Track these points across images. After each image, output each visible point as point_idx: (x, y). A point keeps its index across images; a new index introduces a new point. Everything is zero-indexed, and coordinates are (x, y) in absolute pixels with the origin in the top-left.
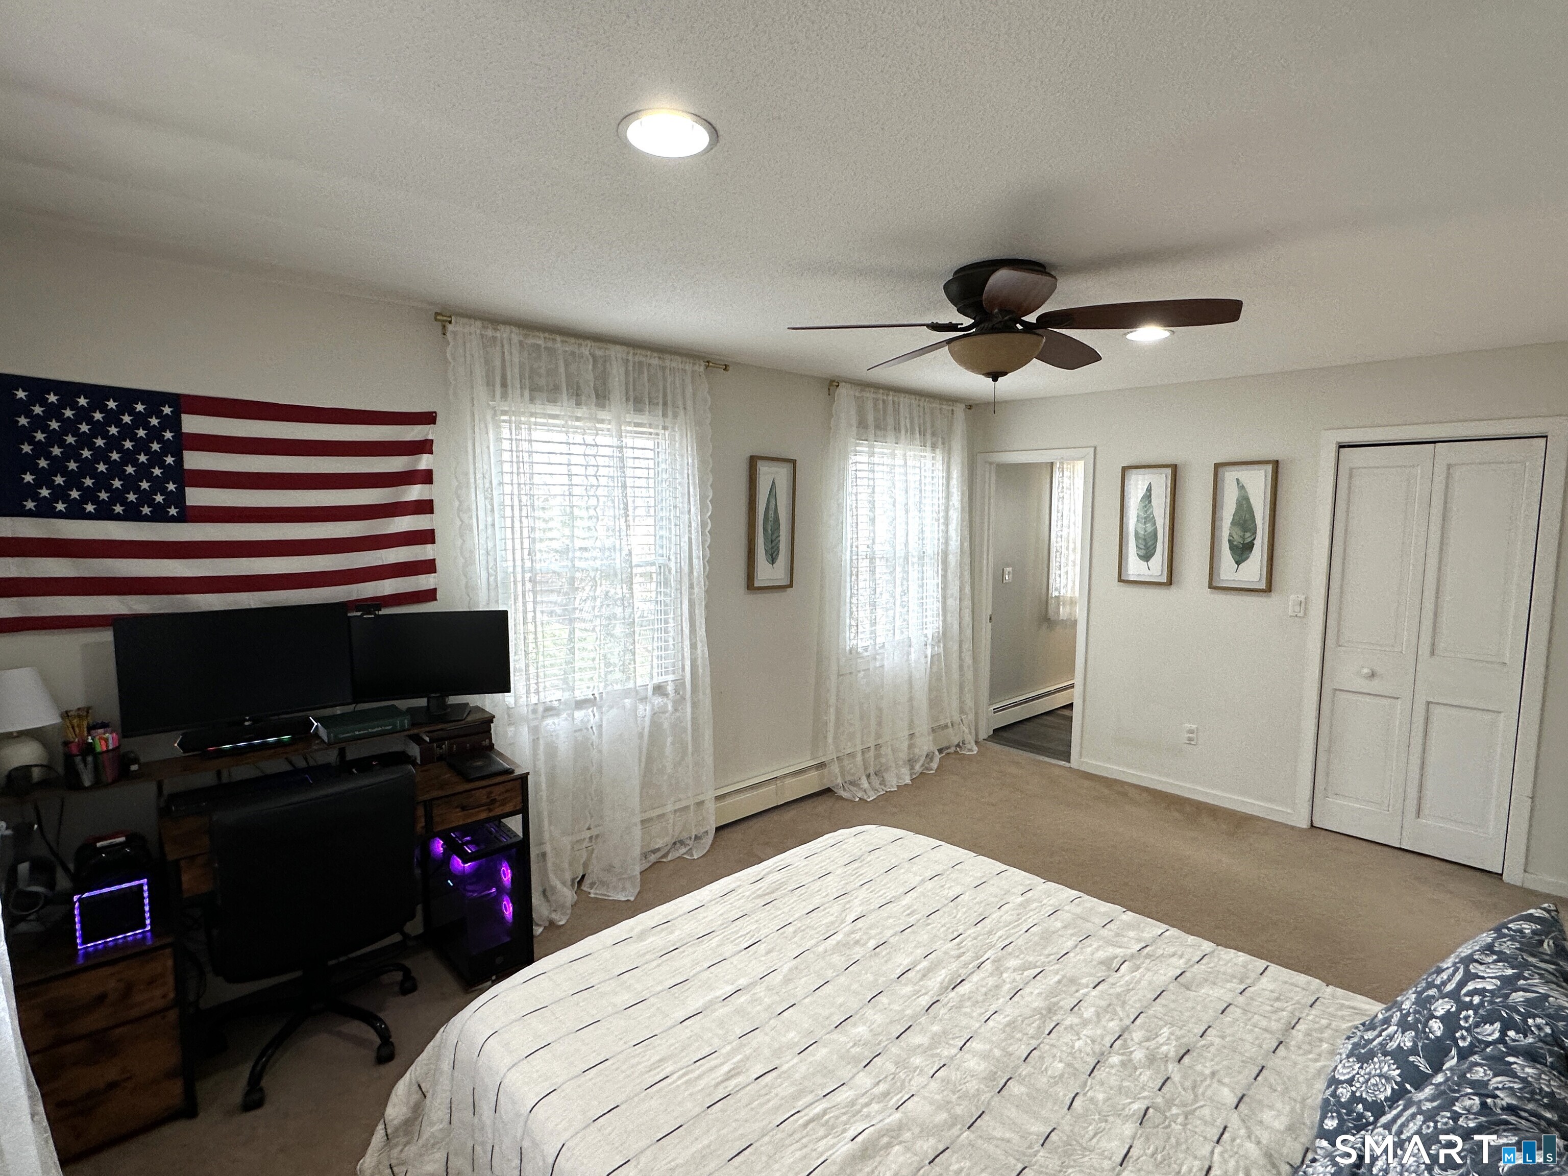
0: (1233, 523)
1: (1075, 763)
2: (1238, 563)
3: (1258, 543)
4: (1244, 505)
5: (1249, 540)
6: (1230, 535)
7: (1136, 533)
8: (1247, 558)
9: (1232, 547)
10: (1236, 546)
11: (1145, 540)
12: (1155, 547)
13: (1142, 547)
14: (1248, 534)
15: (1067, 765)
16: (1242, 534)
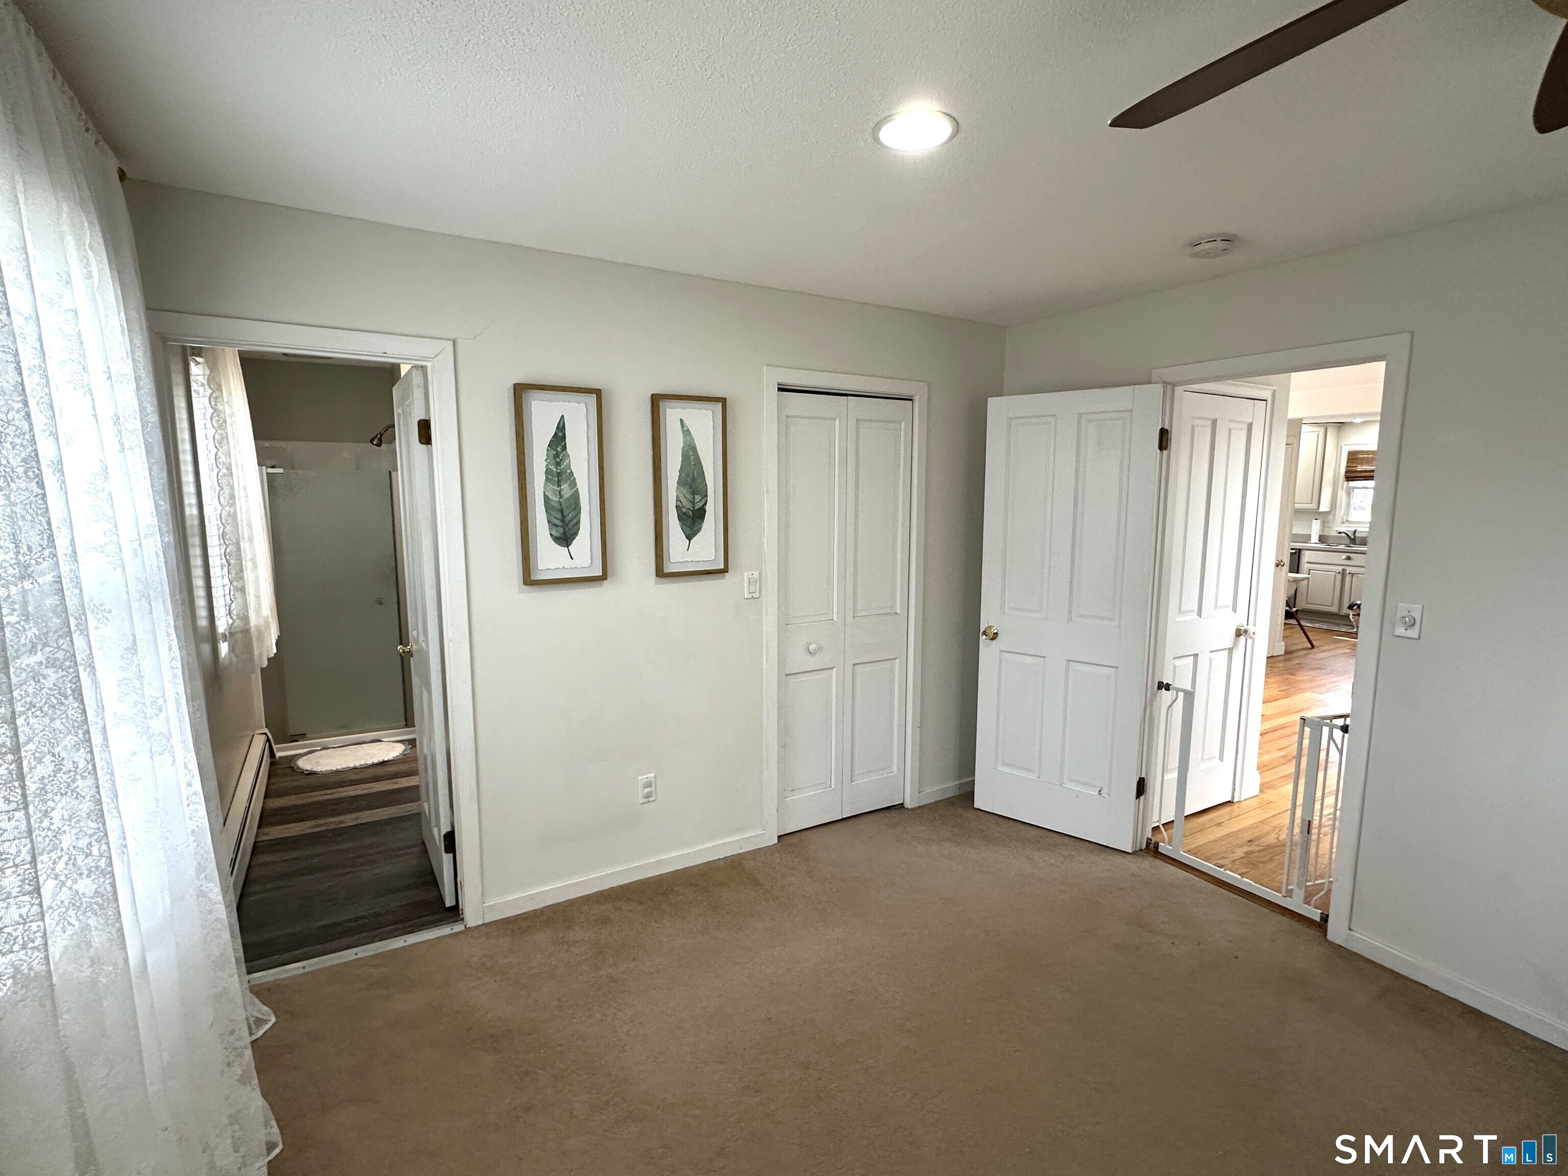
0: (680, 482)
1: (473, 915)
2: (689, 538)
3: (709, 508)
4: (691, 456)
5: (700, 505)
6: (678, 500)
7: (547, 499)
8: (699, 530)
9: (682, 517)
10: (685, 514)
11: (562, 511)
12: (578, 522)
13: (558, 522)
14: (698, 498)
15: (458, 928)
16: (690, 497)
